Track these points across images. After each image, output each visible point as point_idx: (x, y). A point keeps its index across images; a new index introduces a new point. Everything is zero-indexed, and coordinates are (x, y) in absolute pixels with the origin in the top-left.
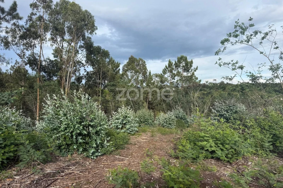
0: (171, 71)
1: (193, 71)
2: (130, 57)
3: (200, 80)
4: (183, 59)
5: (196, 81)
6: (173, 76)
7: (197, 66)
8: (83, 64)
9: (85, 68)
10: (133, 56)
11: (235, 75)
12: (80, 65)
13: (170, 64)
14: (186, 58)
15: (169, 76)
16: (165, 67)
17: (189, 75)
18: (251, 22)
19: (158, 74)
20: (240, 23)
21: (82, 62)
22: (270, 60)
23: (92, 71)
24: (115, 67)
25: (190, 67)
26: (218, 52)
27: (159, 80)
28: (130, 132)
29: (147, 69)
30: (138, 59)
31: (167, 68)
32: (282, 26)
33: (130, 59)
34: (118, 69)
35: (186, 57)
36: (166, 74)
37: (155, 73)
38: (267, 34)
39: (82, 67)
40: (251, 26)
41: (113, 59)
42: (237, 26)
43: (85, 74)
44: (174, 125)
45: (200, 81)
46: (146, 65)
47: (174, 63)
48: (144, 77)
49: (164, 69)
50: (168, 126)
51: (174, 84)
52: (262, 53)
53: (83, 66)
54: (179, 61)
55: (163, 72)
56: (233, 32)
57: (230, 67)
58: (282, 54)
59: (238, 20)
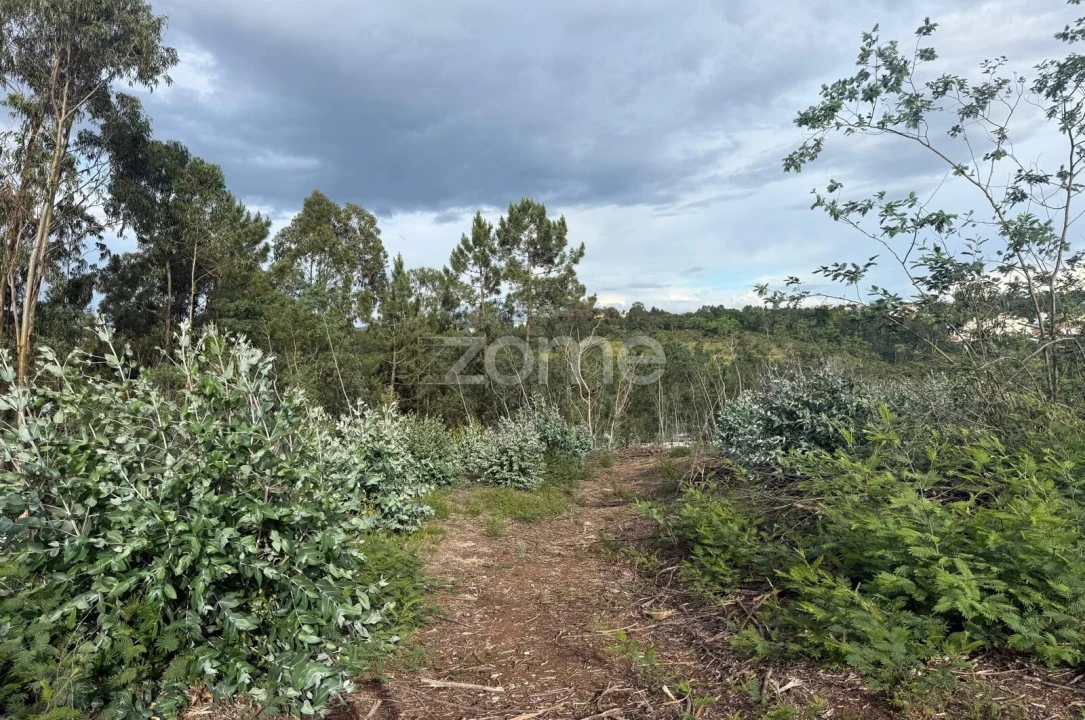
0: (484, 261)
1: (566, 263)
2: (309, 195)
3: (592, 295)
4: (531, 215)
5: (581, 299)
6: (492, 282)
7: (583, 244)
8: (90, 220)
9: (103, 242)
10: (321, 192)
11: (871, 259)
12: (78, 225)
13: (480, 230)
14: (542, 213)
15: (478, 280)
16: (459, 242)
17: (554, 274)
19: (430, 270)
20: (882, 43)
21: (89, 212)
22: (991, 200)
23: (137, 256)
24: (247, 236)
25: (557, 246)
26: (795, 156)
27: (434, 295)
28: (399, 526)
29: (386, 249)
30: (342, 207)
31: (470, 249)
32: (1037, 66)
33: (308, 204)
34: (261, 245)
35: (544, 208)
36: (466, 272)
37: (416, 266)
39: (88, 234)
40: (926, 59)
41: (237, 204)
42: (869, 53)
43: (105, 264)
44: (538, 475)
45: (593, 299)
46: (379, 232)
47: (496, 226)
48: (371, 283)
49: (456, 250)
50: (518, 482)
51: (496, 310)
52: (960, 171)
53: (93, 232)
54: (517, 219)
55: (452, 261)
56: (852, 80)
57: (872, 220)
58: (1020, 178)
59: (876, 29)
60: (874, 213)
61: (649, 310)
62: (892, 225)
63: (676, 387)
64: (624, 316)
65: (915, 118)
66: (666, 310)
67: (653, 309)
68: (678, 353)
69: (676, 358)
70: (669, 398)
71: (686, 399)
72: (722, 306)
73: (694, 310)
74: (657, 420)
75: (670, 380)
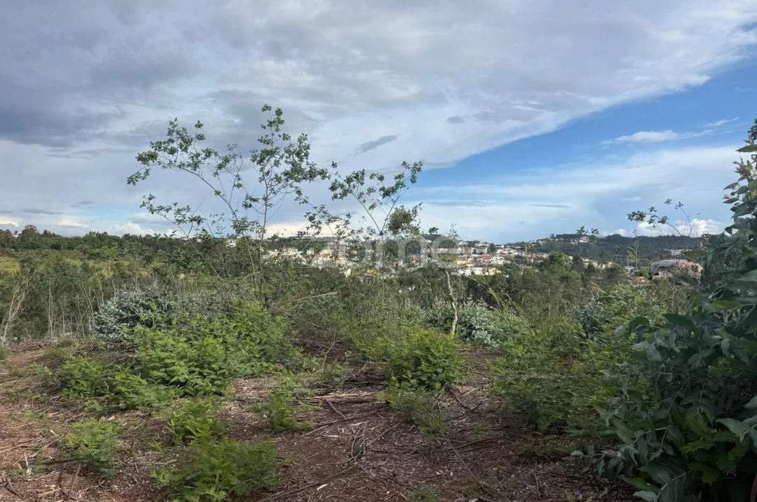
11: (173, 233)
18: (199, 131)
20: (179, 128)
22: (231, 209)
26: (134, 177)
32: (251, 151)
38: (227, 160)
40: (200, 139)
42: (173, 131)
52: (218, 193)
56: (165, 143)
57: (171, 215)
58: (247, 198)
59: (176, 120)
60: (172, 213)
61: (41, 232)
62: (180, 219)
63: (65, 296)
64: (16, 236)
65: (195, 166)
66: (56, 233)
67: (45, 232)
68: (67, 271)
69: (65, 275)
70: (58, 305)
71: (73, 305)
72: (105, 233)
73: (82, 234)
74: (47, 321)
75: (59, 291)
